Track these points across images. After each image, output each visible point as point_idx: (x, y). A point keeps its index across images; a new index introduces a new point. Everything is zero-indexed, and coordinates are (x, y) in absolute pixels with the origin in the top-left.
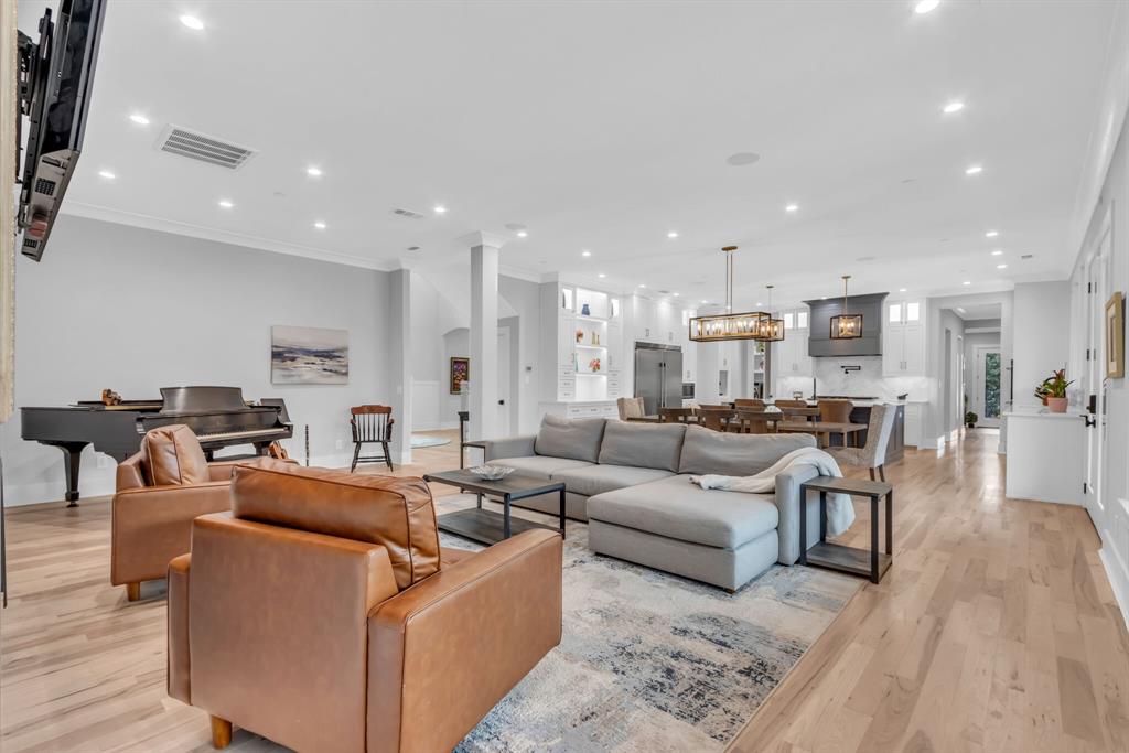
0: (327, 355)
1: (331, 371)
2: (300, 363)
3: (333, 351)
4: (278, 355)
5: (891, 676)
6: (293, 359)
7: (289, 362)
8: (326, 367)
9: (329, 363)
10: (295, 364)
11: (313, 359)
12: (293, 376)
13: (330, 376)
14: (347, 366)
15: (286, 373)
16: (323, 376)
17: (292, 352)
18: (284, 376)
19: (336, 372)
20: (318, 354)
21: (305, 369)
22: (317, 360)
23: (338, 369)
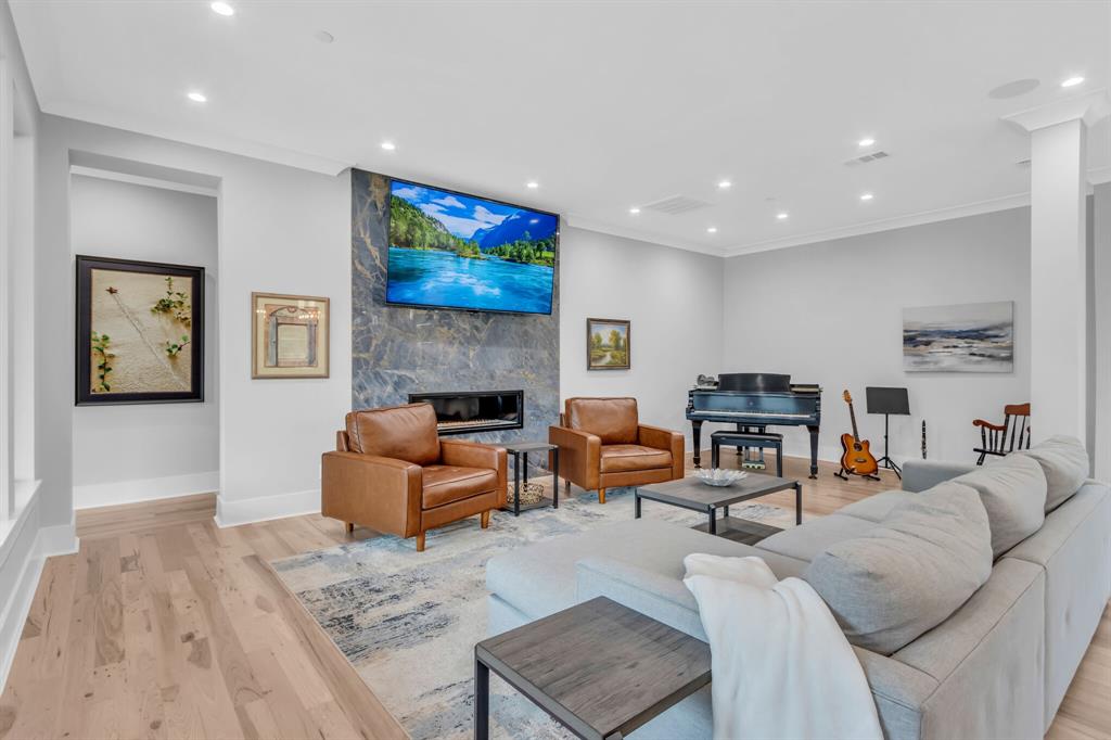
0: (978, 335)
1: (982, 355)
2: (935, 348)
3: (985, 330)
4: (910, 340)
5: (266, 693)
6: (928, 344)
7: (922, 347)
8: (974, 350)
9: (979, 346)
10: (929, 349)
11: (954, 341)
12: (926, 362)
13: (978, 362)
14: (1011, 348)
15: (917, 359)
16: (969, 362)
17: (926, 335)
18: (915, 363)
19: (990, 356)
20: (961, 335)
21: (941, 354)
22: (961, 343)
23: (995, 352)
